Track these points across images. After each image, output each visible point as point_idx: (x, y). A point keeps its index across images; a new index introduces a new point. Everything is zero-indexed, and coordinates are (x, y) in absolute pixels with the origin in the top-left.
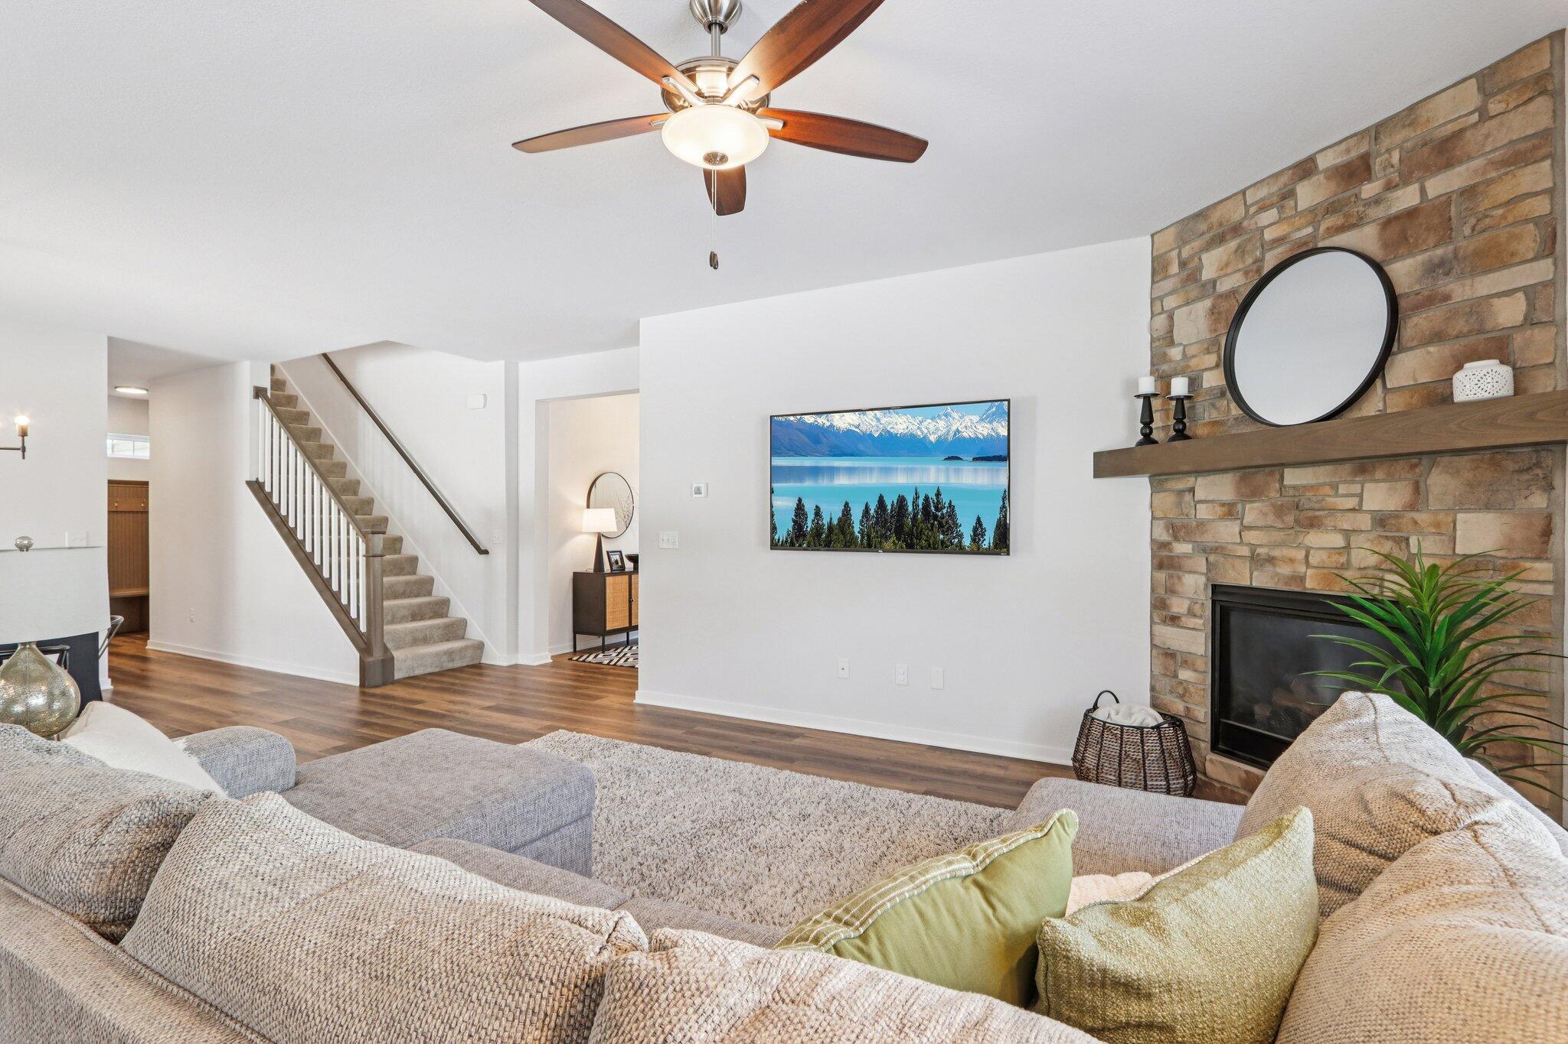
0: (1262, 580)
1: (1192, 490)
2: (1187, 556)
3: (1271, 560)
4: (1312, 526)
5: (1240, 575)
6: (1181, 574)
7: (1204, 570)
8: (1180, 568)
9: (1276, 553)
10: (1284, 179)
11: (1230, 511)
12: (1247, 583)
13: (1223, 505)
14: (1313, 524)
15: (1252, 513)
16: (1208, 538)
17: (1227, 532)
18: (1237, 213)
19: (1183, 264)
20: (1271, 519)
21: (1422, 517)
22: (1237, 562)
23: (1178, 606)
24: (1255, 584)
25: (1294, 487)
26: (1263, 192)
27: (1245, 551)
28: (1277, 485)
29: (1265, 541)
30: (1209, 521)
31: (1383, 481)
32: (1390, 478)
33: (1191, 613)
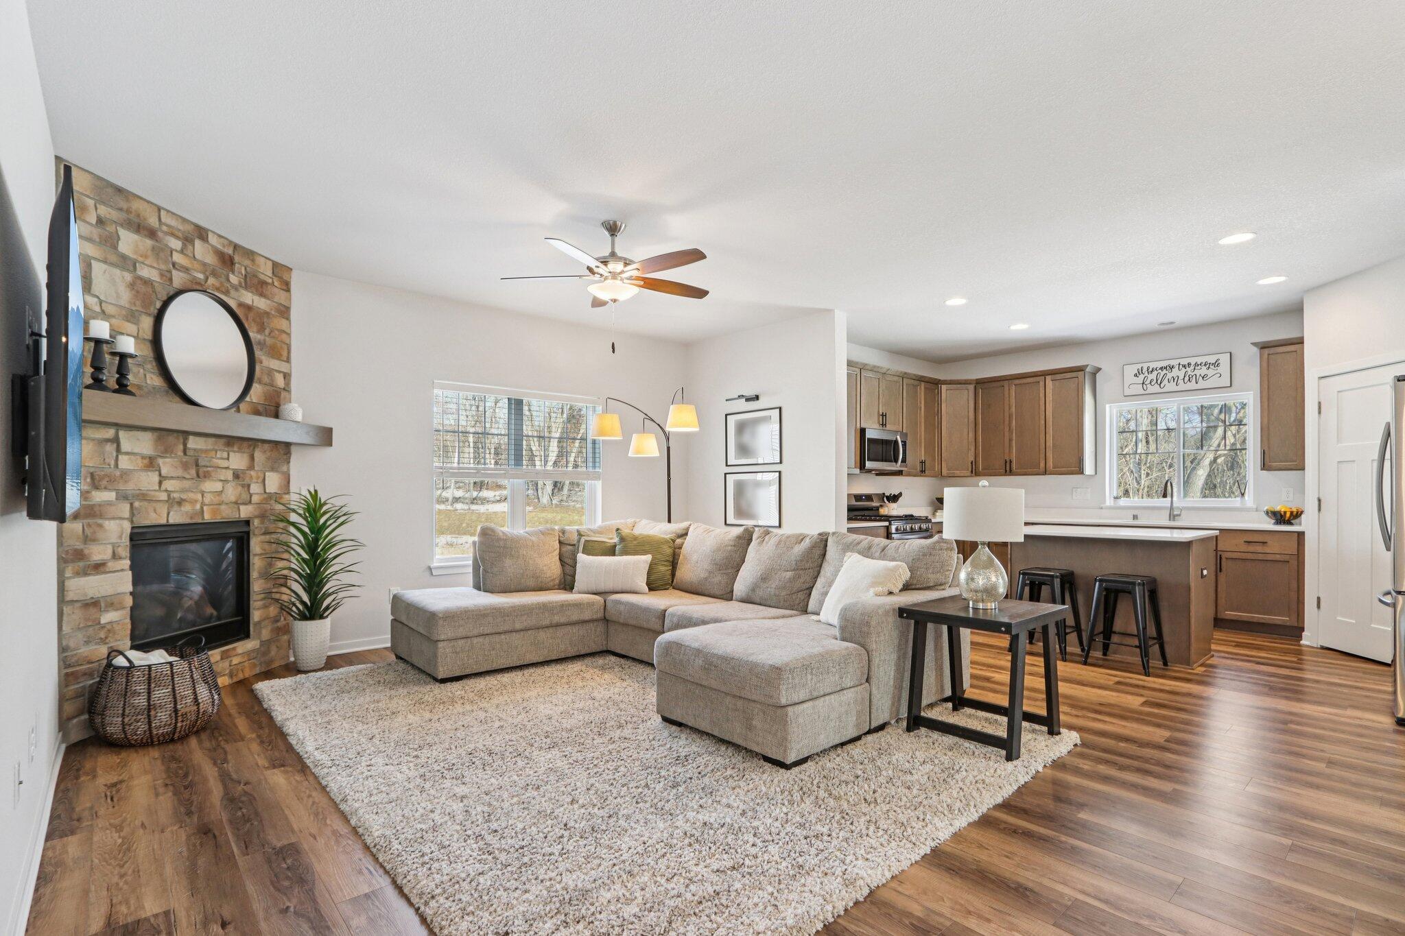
0: (176, 518)
1: (116, 440)
2: (109, 503)
3: (180, 503)
4: (205, 477)
5: (157, 516)
6: (100, 521)
7: (127, 514)
8: (101, 516)
9: (184, 496)
10: (190, 228)
11: (151, 463)
12: (163, 521)
13: (143, 457)
14: (207, 476)
15: (167, 466)
16: (130, 487)
17: (148, 481)
18: (153, 221)
19: (101, 221)
20: (180, 472)
21: (252, 473)
22: (158, 506)
23: (99, 553)
24: (171, 521)
25: (195, 450)
26: (173, 222)
27: (164, 496)
28: (181, 447)
29: (177, 489)
30: (131, 471)
31: (238, 452)
32: (240, 450)
33: (115, 556)
